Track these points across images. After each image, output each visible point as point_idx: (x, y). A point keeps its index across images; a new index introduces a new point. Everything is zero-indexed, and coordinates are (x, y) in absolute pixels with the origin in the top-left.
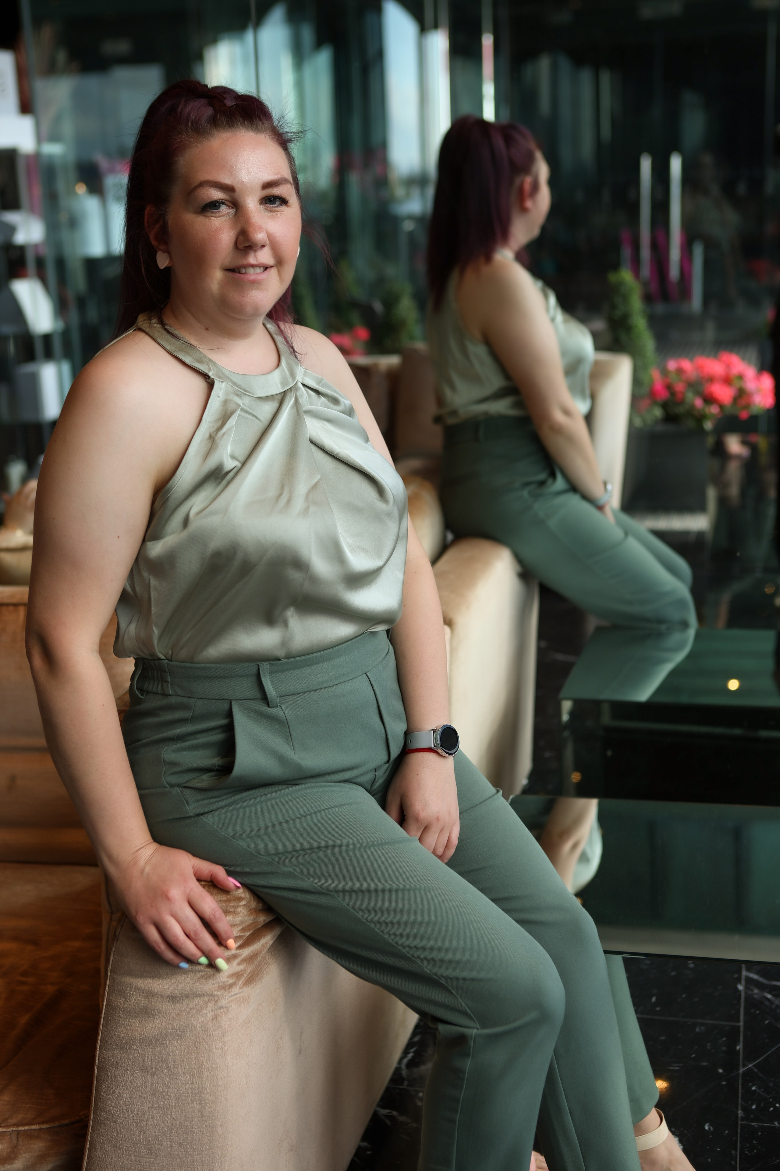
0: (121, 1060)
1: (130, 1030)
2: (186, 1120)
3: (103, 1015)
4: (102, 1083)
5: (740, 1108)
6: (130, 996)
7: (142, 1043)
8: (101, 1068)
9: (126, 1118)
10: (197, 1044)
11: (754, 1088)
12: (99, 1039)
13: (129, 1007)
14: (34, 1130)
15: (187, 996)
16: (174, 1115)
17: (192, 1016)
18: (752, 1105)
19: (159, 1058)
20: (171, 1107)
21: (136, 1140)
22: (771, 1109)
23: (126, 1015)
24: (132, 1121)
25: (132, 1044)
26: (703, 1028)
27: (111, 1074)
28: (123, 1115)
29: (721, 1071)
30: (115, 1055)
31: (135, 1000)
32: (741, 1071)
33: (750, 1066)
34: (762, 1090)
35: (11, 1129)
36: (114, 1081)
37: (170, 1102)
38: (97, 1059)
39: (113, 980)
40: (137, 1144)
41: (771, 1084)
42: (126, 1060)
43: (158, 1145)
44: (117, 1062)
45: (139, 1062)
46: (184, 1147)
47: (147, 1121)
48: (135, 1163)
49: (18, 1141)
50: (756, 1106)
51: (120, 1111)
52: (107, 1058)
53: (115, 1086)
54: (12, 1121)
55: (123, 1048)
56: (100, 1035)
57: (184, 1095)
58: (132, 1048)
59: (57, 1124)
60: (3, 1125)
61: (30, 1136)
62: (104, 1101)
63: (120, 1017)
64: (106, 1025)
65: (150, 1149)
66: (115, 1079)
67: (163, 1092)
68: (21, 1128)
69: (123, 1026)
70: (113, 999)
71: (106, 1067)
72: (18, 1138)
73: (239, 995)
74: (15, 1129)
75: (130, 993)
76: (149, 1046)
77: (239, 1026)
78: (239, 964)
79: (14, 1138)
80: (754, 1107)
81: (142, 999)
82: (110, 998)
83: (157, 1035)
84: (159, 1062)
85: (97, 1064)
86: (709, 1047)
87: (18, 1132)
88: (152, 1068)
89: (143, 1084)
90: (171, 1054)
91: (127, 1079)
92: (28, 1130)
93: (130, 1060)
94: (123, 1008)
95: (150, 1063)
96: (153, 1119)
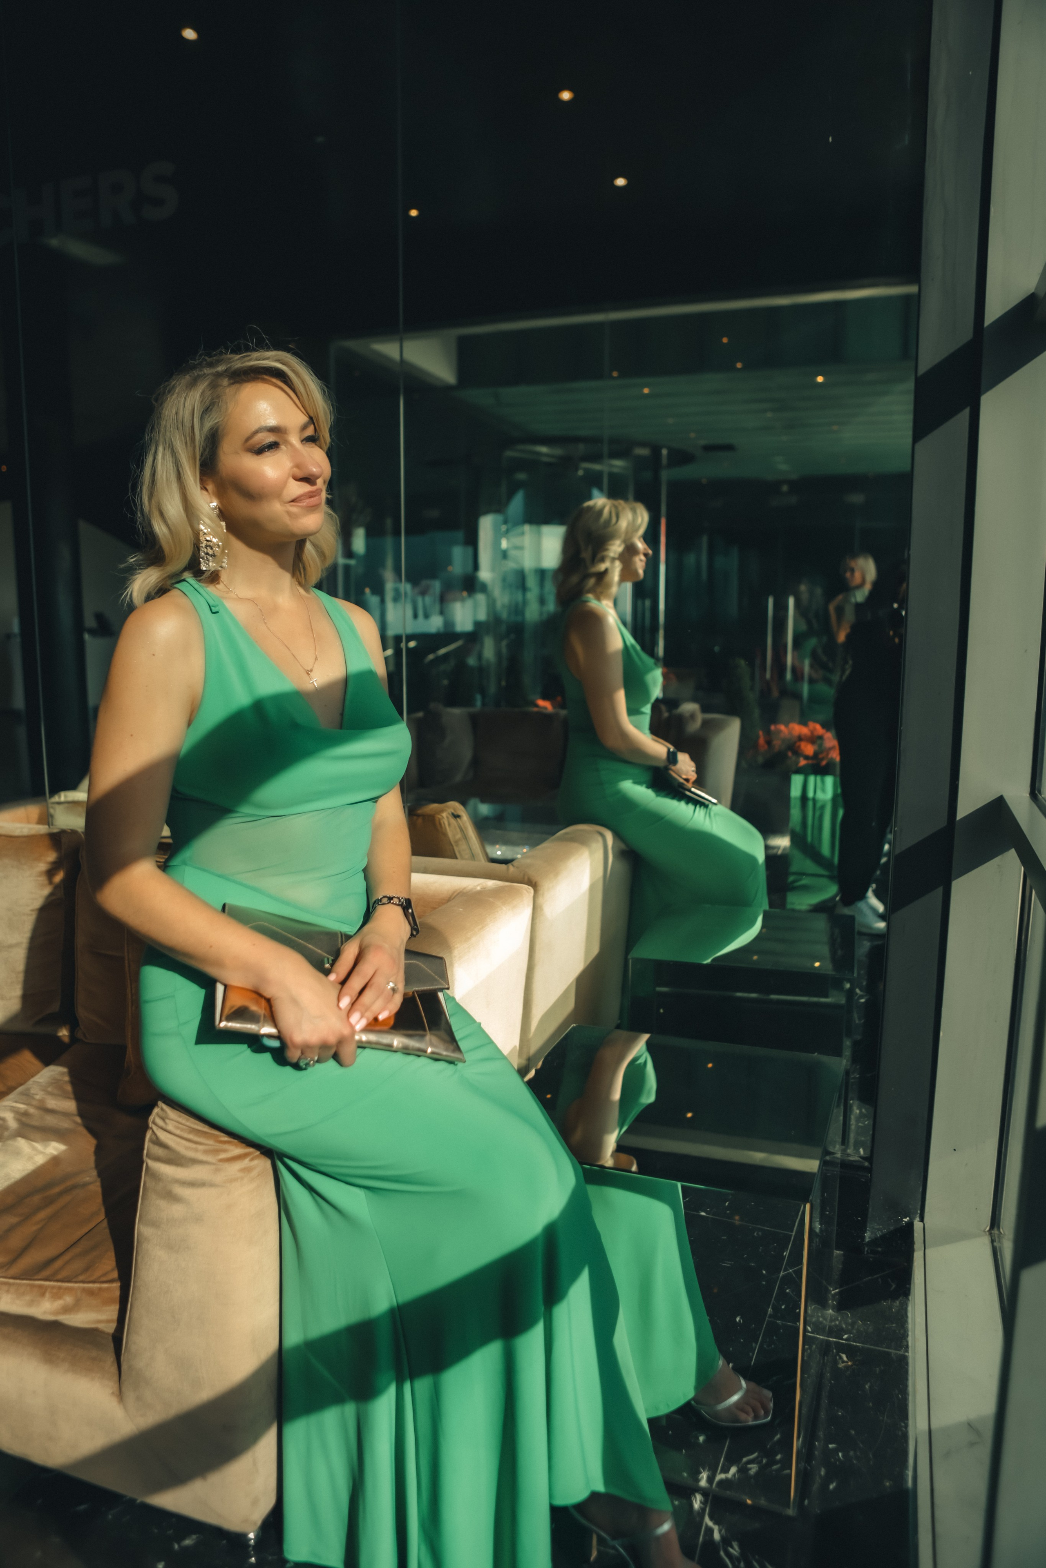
5: (771, 1306)
11: (788, 1291)
15: (203, 1185)
17: (209, 1203)
18: (783, 1305)
25: (161, 1223)
26: (760, 1233)
29: (764, 1272)
32: (782, 1274)
33: (791, 1271)
34: (794, 1293)
80: (783, 1307)
86: (760, 1250)
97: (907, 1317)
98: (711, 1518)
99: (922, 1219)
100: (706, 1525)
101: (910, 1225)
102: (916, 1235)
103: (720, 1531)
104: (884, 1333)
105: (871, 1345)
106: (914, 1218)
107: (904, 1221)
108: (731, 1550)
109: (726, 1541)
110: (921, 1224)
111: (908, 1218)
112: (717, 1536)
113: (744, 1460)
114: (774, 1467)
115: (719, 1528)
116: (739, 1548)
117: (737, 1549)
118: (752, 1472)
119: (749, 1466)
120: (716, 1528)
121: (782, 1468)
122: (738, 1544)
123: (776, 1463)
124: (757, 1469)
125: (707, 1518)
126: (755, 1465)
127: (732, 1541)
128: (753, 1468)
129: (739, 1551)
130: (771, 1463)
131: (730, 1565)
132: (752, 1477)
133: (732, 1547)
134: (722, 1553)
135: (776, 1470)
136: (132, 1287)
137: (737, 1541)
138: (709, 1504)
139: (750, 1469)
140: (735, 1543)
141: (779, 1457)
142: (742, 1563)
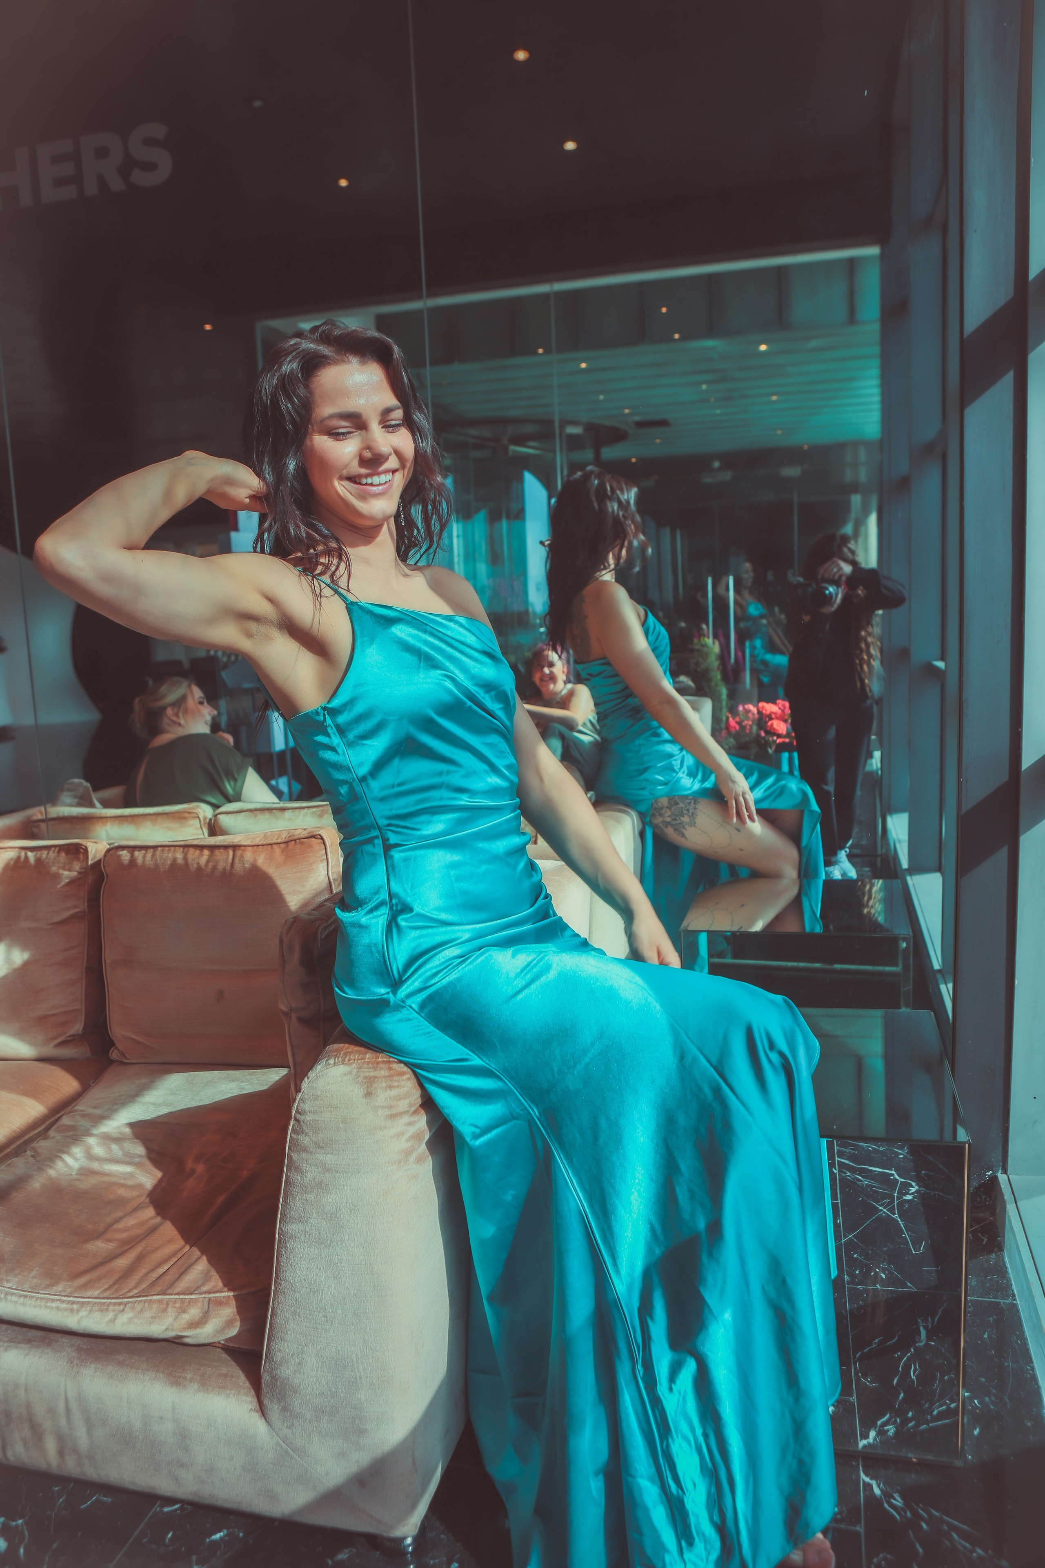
0: (299, 1232)
1: (307, 1205)
2: (359, 1290)
3: (282, 1190)
4: (281, 1254)
5: (845, 1273)
6: (306, 1172)
7: (319, 1216)
8: (281, 1240)
9: (303, 1287)
10: (368, 1218)
11: (855, 1256)
12: (279, 1212)
13: (305, 1183)
14: (224, 1297)
16: (348, 1284)
17: (364, 1190)
18: (857, 1270)
19: (334, 1231)
20: (345, 1277)
21: (313, 1307)
22: (873, 1273)
23: (303, 1190)
24: (309, 1290)
25: (309, 1217)
27: (290, 1245)
28: (301, 1284)
30: (294, 1228)
31: (310, 1175)
32: (843, 1241)
35: (203, 1296)
36: (293, 1253)
37: (344, 1272)
38: (277, 1231)
39: (290, 1158)
40: (314, 1311)
41: (870, 1252)
42: (304, 1233)
43: (334, 1313)
44: (295, 1234)
45: (315, 1235)
47: (323, 1290)
48: (313, 1330)
49: (209, 1307)
50: (860, 1272)
51: (298, 1281)
52: (286, 1230)
53: (294, 1257)
54: (205, 1288)
55: (300, 1221)
57: (357, 1266)
58: (309, 1221)
59: (244, 1292)
60: (196, 1292)
61: (220, 1303)
62: (283, 1271)
63: (297, 1193)
64: (285, 1201)
65: (326, 1317)
66: (294, 1251)
67: (338, 1263)
68: (212, 1295)
69: (300, 1201)
70: (292, 1175)
71: (285, 1239)
72: (209, 1304)
74: (207, 1295)
75: (306, 1170)
76: (325, 1219)
77: (409, 1201)
78: (407, 1141)
79: (206, 1304)
80: (857, 1272)
81: (318, 1174)
82: (289, 1174)
83: (333, 1208)
84: (333, 1234)
85: (277, 1236)
87: (210, 1300)
88: (327, 1240)
89: (319, 1255)
90: (345, 1227)
91: (304, 1251)
92: (218, 1297)
93: (307, 1232)
94: (300, 1183)
95: (325, 1235)
96: (328, 1288)
97: (1007, 1267)
98: (867, 1475)
99: (1006, 1172)
100: (863, 1480)
101: (993, 1179)
102: (1002, 1187)
103: (879, 1486)
104: (989, 1285)
105: (979, 1297)
106: (997, 1172)
107: (985, 1176)
108: (892, 1500)
109: (887, 1495)
110: (1006, 1176)
111: (989, 1173)
112: (877, 1491)
113: (879, 1423)
114: (910, 1425)
115: (877, 1483)
116: (902, 1498)
117: (900, 1500)
118: (891, 1433)
119: (885, 1428)
120: (874, 1483)
121: (918, 1425)
122: (899, 1496)
123: (910, 1420)
124: (895, 1429)
125: (863, 1476)
126: (891, 1426)
127: (894, 1495)
128: (891, 1430)
129: (902, 1502)
130: (906, 1421)
131: (898, 1517)
132: (892, 1438)
133: (895, 1499)
134: (886, 1506)
135: (913, 1427)
136: (273, 1291)
137: (897, 1494)
138: (861, 1462)
139: (888, 1431)
140: (896, 1496)
141: (910, 1414)
142: (908, 1513)
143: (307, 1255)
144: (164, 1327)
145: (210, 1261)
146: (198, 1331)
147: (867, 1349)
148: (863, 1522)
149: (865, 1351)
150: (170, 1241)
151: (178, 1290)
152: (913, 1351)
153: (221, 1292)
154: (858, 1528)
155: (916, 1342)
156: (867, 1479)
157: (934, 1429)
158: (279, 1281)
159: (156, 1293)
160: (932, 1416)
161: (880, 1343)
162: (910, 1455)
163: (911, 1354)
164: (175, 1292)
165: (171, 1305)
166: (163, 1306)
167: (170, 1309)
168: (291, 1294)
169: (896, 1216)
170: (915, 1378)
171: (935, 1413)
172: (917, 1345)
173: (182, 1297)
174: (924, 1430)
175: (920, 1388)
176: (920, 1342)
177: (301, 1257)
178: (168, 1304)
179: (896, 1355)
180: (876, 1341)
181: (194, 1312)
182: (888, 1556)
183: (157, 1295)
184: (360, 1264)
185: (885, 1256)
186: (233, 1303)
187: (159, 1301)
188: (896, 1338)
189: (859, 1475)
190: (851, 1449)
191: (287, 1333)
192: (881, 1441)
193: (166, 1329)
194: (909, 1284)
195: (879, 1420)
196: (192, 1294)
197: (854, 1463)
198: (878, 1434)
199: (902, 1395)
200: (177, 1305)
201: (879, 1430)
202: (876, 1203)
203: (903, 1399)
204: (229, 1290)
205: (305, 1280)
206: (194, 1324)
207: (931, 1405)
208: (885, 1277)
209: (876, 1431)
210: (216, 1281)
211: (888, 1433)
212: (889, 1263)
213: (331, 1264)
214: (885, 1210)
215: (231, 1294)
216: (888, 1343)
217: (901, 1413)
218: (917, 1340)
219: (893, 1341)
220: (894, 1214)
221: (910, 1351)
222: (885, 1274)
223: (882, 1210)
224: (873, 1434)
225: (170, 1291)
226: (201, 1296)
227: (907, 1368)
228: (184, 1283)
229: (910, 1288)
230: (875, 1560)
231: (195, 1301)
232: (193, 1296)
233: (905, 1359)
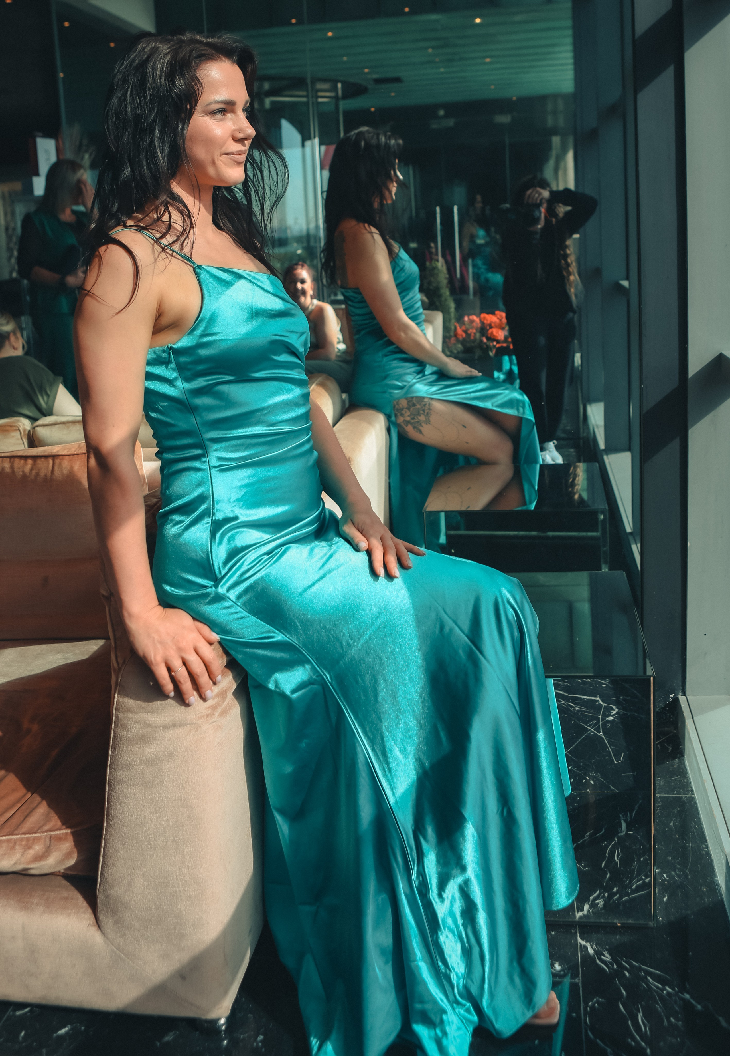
0: (126, 777)
1: (132, 754)
2: (177, 821)
4: (112, 796)
6: (130, 728)
7: (142, 763)
8: (111, 784)
9: (131, 822)
10: (183, 762)
12: (109, 762)
13: (130, 737)
14: (63, 834)
15: (174, 726)
16: (168, 817)
17: (179, 741)
19: (155, 774)
20: (165, 811)
21: (139, 838)
22: (584, 781)
23: (128, 742)
24: (136, 824)
25: (134, 764)
27: (118, 788)
28: (129, 819)
30: (122, 774)
31: (135, 731)
35: (45, 834)
36: (121, 794)
37: (164, 807)
38: (108, 777)
39: (117, 717)
40: (140, 841)
41: (582, 764)
42: (130, 777)
43: (156, 841)
44: (123, 779)
45: (140, 779)
46: (176, 841)
47: (147, 823)
48: (140, 855)
49: (50, 843)
50: (573, 780)
51: (126, 817)
52: (115, 776)
53: (122, 798)
54: (46, 828)
55: (127, 768)
56: (109, 759)
57: (175, 801)
58: (134, 768)
60: (39, 831)
61: (59, 839)
62: (113, 809)
63: (124, 745)
64: (113, 753)
65: (150, 845)
66: (122, 792)
67: (159, 800)
68: (53, 833)
69: (127, 751)
70: (118, 732)
71: (114, 783)
72: (50, 840)
73: (215, 723)
74: (48, 833)
75: (131, 726)
76: (147, 765)
77: (216, 746)
79: (48, 841)
81: (140, 730)
82: (116, 730)
83: (153, 757)
84: (155, 777)
85: (107, 781)
87: (51, 837)
88: (150, 782)
89: (143, 795)
90: (164, 771)
91: (131, 792)
92: (57, 834)
93: (133, 777)
94: (126, 737)
95: (148, 778)
96: (152, 821)
97: (686, 769)
98: (583, 939)
99: (684, 694)
100: (580, 943)
101: (676, 700)
102: (682, 706)
103: (592, 947)
104: (673, 784)
105: (665, 794)
106: (678, 694)
107: (671, 697)
108: (603, 957)
109: (599, 953)
110: (684, 697)
111: (673, 695)
112: (591, 951)
113: (591, 898)
114: (615, 898)
115: (591, 944)
116: (610, 955)
117: (608, 956)
118: (601, 905)
119: (596, 902)
120: (588, 945)
121: (621, 897)
122: (607, 953)
123: (615, 894)
124: (603, 902)
125: (580, 940)
126: (601, 900)
127: (604, 952)
128: (601, 902)
129: (610, 957)
130: (612, 895)
131: (607, 970)
132: (602, 909)
133: (604, 956)
134: (598, 961)
135: (617, 899)
136: (105, 826)
137: (606, 952)
138: (578, 930)
139: (598, 903)
140: (606, 953)
141: (615, 890)
142: (615, 965)
143: (133, 796)
144: (13, 862)
145: (49, 805)
146: (42, 863)
147: (581, 841)
148: (580, 976)
149: (579, 843)
150: (14, 790)
151: (24, 830)
152: (616, 840)
153: (60, 829)
154: (577, 981)
155: (619, 833)
156: (583, 943)
157: (634, 899)
158: (110, 818)
159: (5, 834)
160: (632, 890)
161: (591, 835)
162: (615, 921)
163: (615, 842)
164: (21, 833)
165: (18, 843)
166: (12, 845)
167: (17, 847)
168: (121, 827)
169: (601, 734)
170: (618, 861)
171: (634, 887)
172: (620, 835)
173: (27, 836)
174: (626, 901)
175: (622, 868)
176: (621, 832)
177: (128, 797)
178: (15, 843)
179: (603, 844)
180: (588, 834)
181: (38, 848)
182: (600, 999)
183: (6, 835)
184: (177, 800)
185: (594, 767)
186: (71, 838)
187: (8, 841)
188: (604, 831)
189: (576, 940)
190: (570, 920)
191: (118, 860)
192: (593, 912)
193: (15, 864)
194: (612, 787)
195: (591, 896)
196: (35, 833)
197: (572, 931)
198: (590, 907)
199: (609, 875)
200: (24, 843)
201: (592, 903)
202: (585, 724)
203: (610, 877)
204: (68, 827)
205: (132, 816)
206: (39, 858)
207: (631, 881)
208: (594, 783)
209: (589, 905)
210: (55, 821)
211: (599, 906)
212: (596, 773)
213: (153, 801)
214: (592, 730)
215: (69, 831)
216: (597, 835)
217: (608, 889)
218: (619, 831)
219: (600, 834)
220: (600, 732)
221: (614, 840)
222: (593, 781)
223: (590, 730)
224: (586, 907)
225: (16, 832)
226: (43, 834)
227: (612, 854)
228: (28, 824)
229: (613, 790)
230: (590, 1004)
231: (39, 839)
232: (36, 835)
233: (610, 846)
